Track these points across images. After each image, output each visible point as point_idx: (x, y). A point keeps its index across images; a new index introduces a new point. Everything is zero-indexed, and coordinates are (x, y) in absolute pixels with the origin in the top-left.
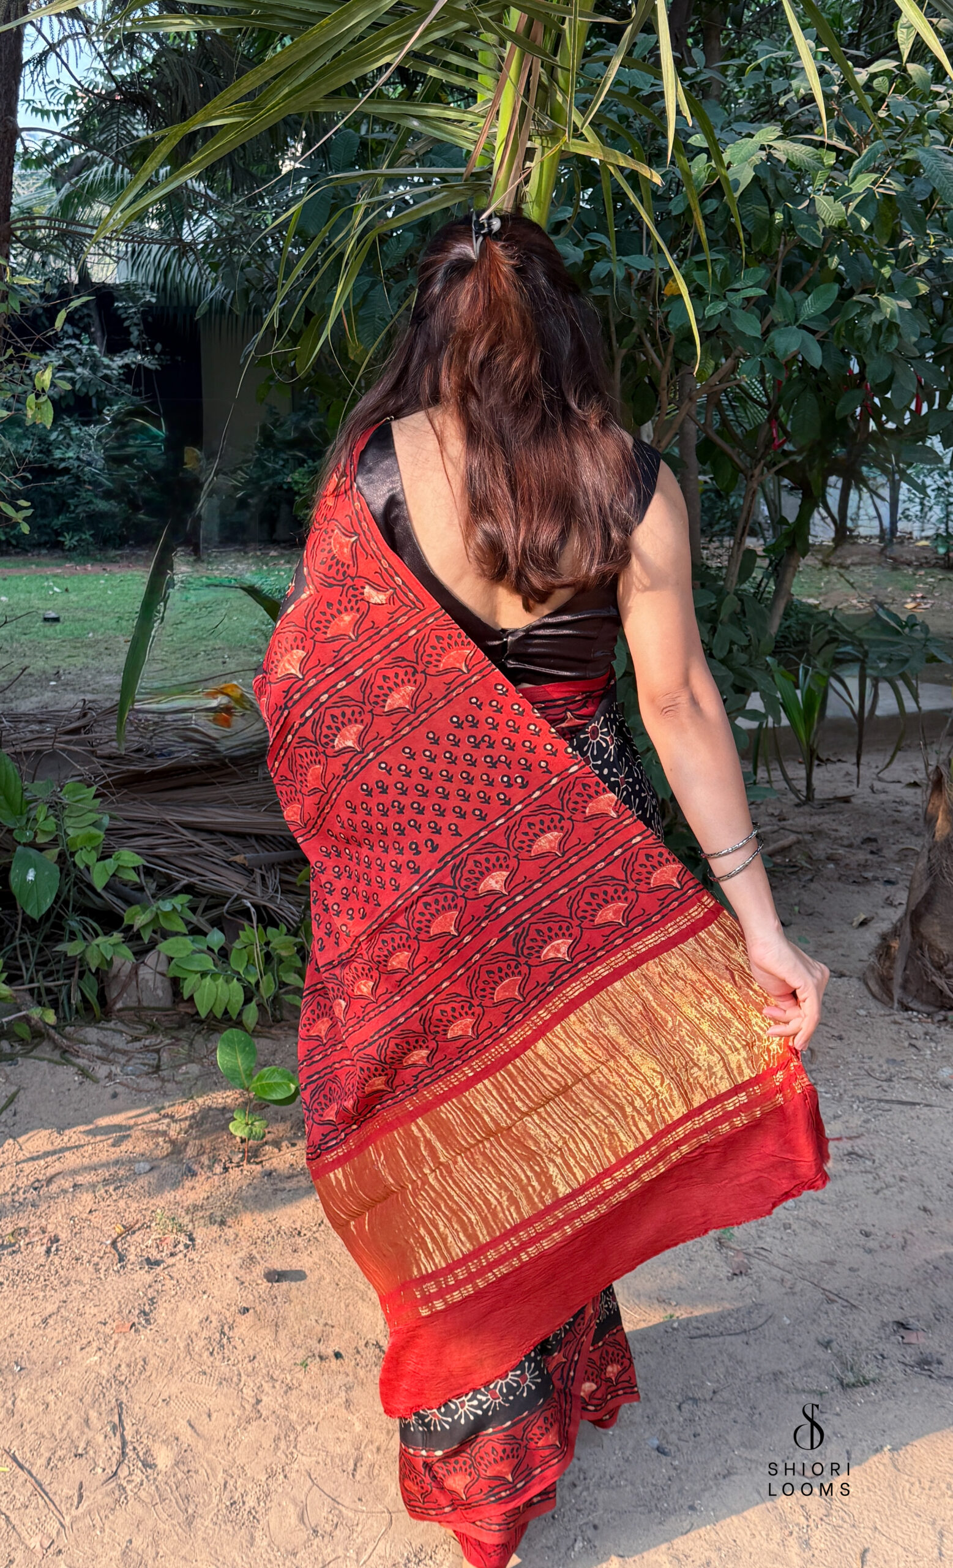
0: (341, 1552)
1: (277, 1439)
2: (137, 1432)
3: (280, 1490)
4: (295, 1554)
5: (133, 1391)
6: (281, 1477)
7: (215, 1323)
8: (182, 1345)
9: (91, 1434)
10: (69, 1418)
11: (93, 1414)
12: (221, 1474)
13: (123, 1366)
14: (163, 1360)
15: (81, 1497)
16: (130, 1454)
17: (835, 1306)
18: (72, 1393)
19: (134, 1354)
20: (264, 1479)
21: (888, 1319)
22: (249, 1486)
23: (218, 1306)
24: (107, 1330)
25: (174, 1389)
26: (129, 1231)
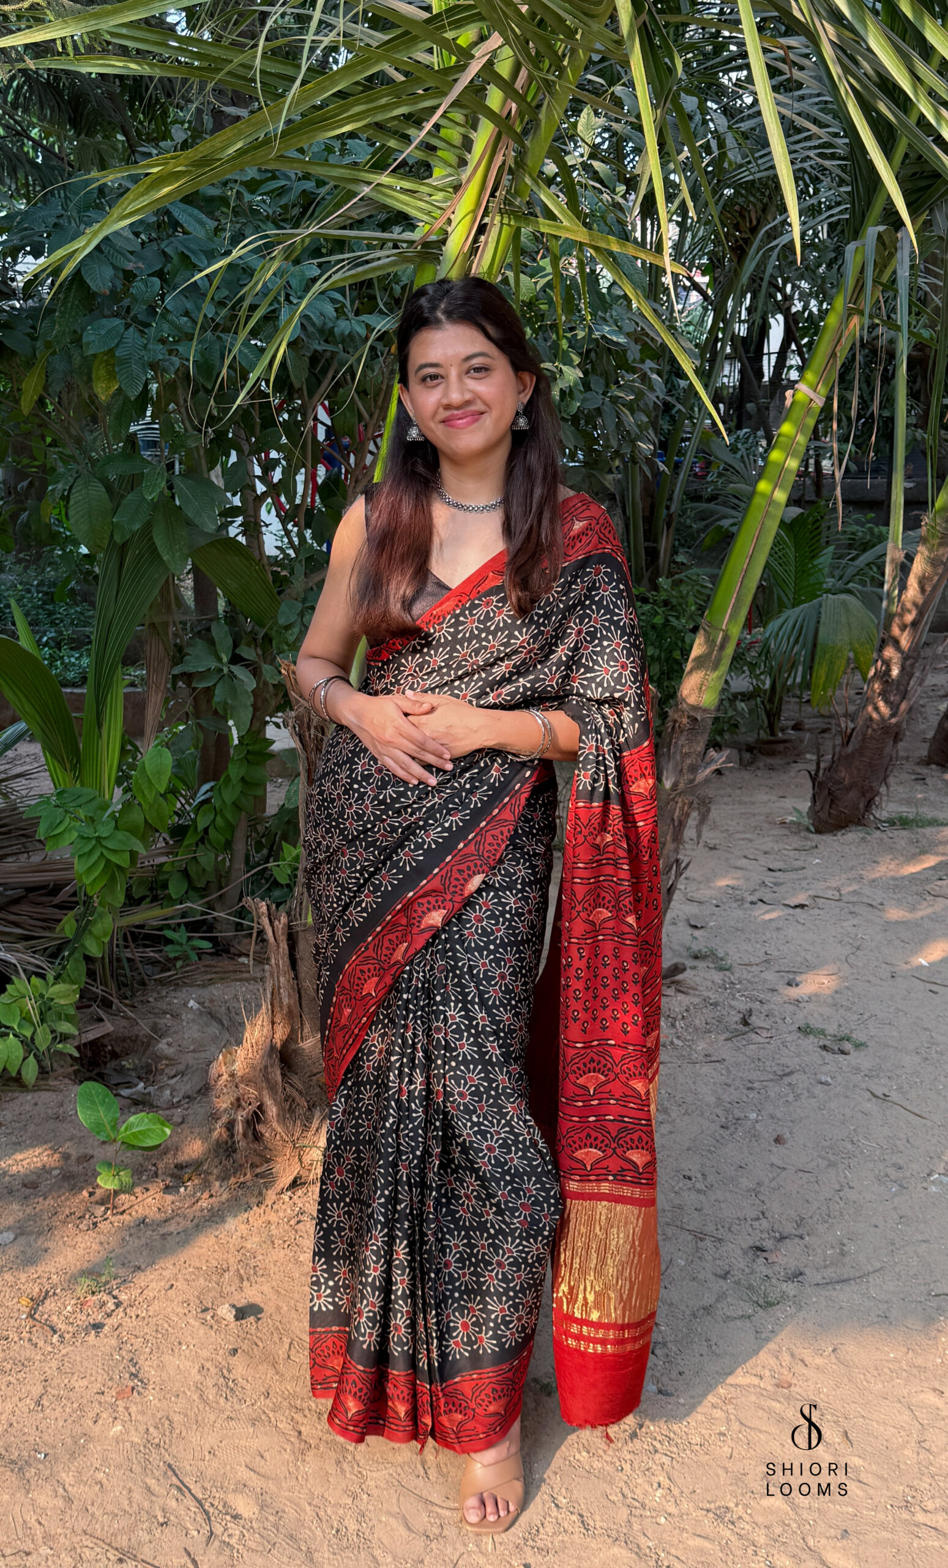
0: (462, 1549)
1: (338, 1463)
2: (205, 1489)
3: (371, 1508)
4: (422, 1562)
5: (174, 1450)
6: (365, 1496)
7: (213, 1370)
8: (195, 1397)
9: (161, 1501)
10: (130, 1491)
11: (152, 1482)
12: (308, 1508)
13: (151, 1430)
14: (186, 1415)
15: (194, 1562)
16: (211, 1510)
17: (708, 1243)
18: (119, 1467)
19: (153, 1415)
20: (349, 1501)
21: (745, 1246)
22: (341, 1512)
23: (205, 1353)
24: (108, 1399)
25: (211, 1440)
26: (37, 1302)
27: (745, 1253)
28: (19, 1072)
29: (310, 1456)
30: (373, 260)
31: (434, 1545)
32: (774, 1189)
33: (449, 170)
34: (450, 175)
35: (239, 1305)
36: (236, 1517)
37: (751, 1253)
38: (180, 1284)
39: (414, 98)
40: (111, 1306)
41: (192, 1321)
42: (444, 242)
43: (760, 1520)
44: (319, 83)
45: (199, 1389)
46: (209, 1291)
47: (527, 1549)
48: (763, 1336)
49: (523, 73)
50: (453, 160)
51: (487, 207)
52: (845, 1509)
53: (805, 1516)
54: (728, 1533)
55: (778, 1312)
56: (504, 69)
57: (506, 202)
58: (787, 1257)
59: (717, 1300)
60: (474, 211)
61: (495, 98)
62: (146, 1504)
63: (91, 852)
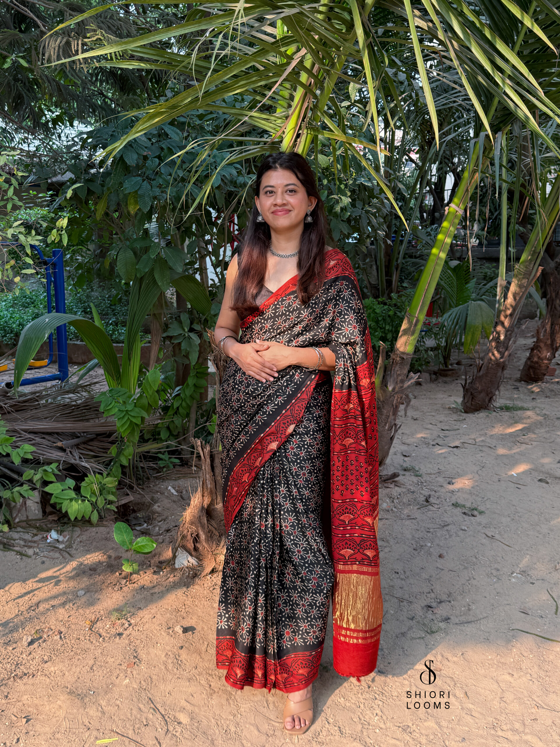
0: (283, 741)
1: (227, 700)
2: (166, 710)
3: (242, 721)
5: (152, 692)
6: (239, 716)
7: (172, 656)
8: (163, 668)
9: (145, 715)
10: (131, 710)
11: (141, 706)
12: (213, 720)
13: (142, 682)
14: (158, 676)
15: (159, 743)
16: (168, 720)
17: (405, 603)
18: (127, 698)
19: (143, 675)
20: (232, 718)
21: (423, 605)
22: (228, 722)
23: (168, 648)
24: (123, 667)
25: (169, 688)
26: (93, 623)
27: (423, 608)
28: (90, 518)
29: (215, 696)
30: (249, 150)
31: (270, 739)
32: (438, 579)
33: (284, 110)
34: (284, 112)
35: (185, 626)
36: (179, 723)
37: (425, 609)
38: (158, 616)
39: (268, 77)
40: (127, 625)
41: (163, 633)
42: (281, 142)
43: (423, 732)
44: (224, 72)
45: (165, 664)
46: (171, 619)
47: (314, 743)
48: (429, 647)
49: (317, 66)
50: (286, 105)
51: (300, 126)
52: (464, 728)
53: (445, 730)
54: (408, 738)
55: (437, 636)
56: (308, 64)
57: (309, 123)
58: (442, 611)
59: (408, 630)
60: (295, 128)
61: (304, 77)
62: (139, 716)
63: (124, 417)
